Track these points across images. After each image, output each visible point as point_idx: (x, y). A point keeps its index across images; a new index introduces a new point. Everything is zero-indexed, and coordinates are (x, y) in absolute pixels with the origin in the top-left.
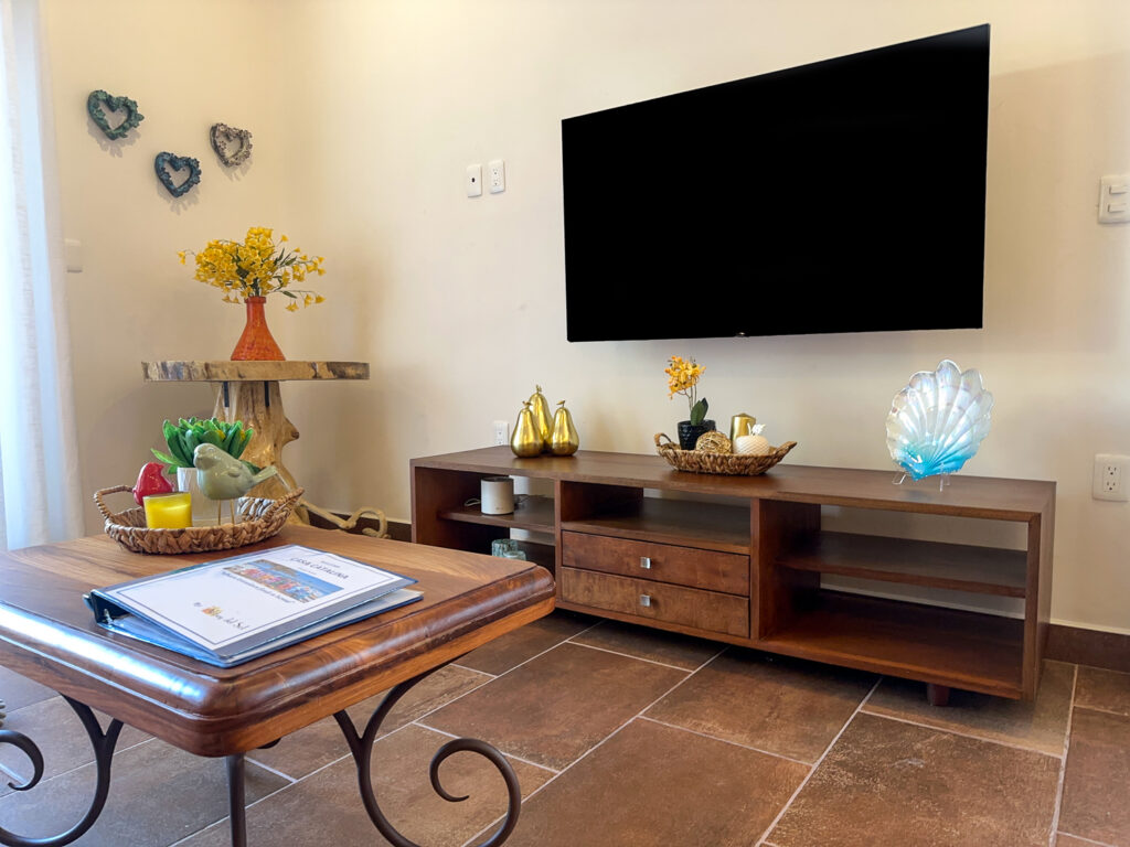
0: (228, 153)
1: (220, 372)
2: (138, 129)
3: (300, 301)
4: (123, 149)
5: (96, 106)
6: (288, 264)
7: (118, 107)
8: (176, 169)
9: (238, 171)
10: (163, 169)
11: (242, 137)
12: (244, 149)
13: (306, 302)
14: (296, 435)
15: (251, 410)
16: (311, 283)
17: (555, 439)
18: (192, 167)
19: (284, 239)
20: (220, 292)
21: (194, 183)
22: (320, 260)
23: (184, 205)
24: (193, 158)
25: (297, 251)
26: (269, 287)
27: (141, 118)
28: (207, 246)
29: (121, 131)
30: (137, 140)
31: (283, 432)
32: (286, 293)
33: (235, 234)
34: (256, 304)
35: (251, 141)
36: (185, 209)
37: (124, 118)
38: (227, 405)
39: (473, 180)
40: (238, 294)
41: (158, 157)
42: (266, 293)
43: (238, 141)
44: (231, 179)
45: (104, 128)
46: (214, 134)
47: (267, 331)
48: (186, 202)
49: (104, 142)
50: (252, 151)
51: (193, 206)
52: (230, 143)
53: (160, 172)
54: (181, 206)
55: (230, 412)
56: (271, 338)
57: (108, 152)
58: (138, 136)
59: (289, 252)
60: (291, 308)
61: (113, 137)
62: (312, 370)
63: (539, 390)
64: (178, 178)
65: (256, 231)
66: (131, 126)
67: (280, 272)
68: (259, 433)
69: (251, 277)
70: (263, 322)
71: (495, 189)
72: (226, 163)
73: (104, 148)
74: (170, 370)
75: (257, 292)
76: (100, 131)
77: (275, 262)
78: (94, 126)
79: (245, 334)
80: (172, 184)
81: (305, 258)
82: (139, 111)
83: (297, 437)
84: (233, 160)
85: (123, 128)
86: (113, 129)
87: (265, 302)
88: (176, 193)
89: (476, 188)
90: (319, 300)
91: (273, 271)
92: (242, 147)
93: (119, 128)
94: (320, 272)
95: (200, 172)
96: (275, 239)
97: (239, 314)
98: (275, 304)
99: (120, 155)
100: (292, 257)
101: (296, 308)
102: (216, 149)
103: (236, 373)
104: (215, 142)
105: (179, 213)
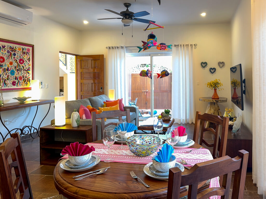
7: (204, 63)
12: (223, 65)
15: (212, 105)
21: (215, 71)
24: (215, 68)
30: (207, 67)
35: (225, 63)
38: (209, 104)
41: (210, 69)
44: (222, 69)
46: (219, 63)
51: (215, 74)
65: (216, 79)
73: (203, 69)
78: (202, 66)
80: (212, 72)
82: (207, 63)
87: (216, 90)
105: (213, 75)
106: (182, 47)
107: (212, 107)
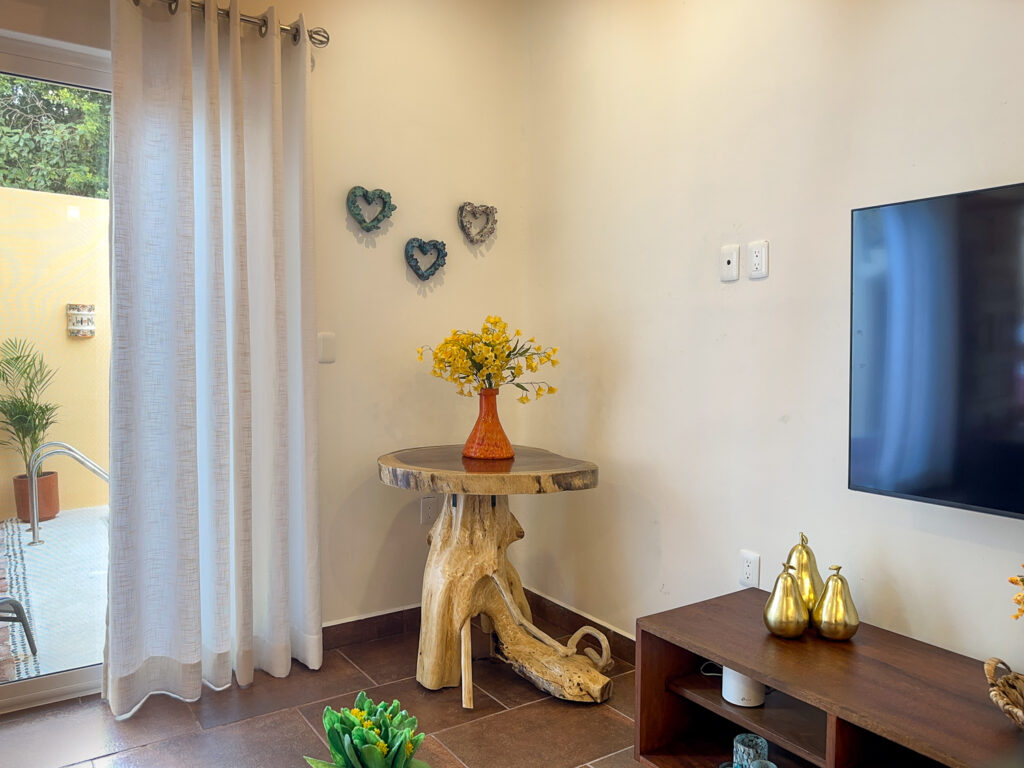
0: (474, 231)
1: (445, 485)
2: (391, 219)
3: (532, 394)
4: (376, 239)
5: (354, 203)
6: (521, 355)
7: (373, 200)
8: (424, 253)
9: (483, 248)
10: (412, 256)
11: (488, 213)
12: (489, 225)
13: (538, 394)
14: (521, 535)
15: (477, 511)
16: (544, 374)
17: (825, 616)
18: (438, 250)
19: (518, 333)
20: (454, 387)
21: (439, 265)
22: (554, 351)
23: (430, 288)
24: (440, 241)
25: (531, 341)
26: (503, 379)
27: (394, 208)
28: (443, 342)
29: (376, 222)
30: (390, 229)
31: (508, 533)
32: (518, 385)
33: (473, 325)
34: (489, 395)
35: (497, 216)
36: (432, 291)
37: (379, 209)
38: (455, 505)
39: (729, 262)
40: (473, 386)
41: (408, 243)
42: (499, 385)
43: (484, 218)
44: (476, 257)
45: (361, 222)
46: (462, 213)
47: (498, 424)
48: (432, 285)
49: (360, 235)
50: (497, 226)
51: (438, 286)
52: (476, 221)
53: (409, 258)
54: (427, 289)
55: (457, 511)
56: (501, 431)
57: (364, 244)
58: (391, 225)
59: (523, 341)
60: (522, 400)
61: (368, 230)
62: (537, 485)
63: (804, 541)
64: (425, 262)
65: (492, 320)
66: (384, 217)
67: (513, 363)
68: (484, 536)
69: (485, 371)
70: (495, 415)
71: (756, 274)
72: (472, 241)
73: (360, 241)
74: (400, 477)
75: (490, 384)
76: (357, 224)
77: (509, 355)
78: (353, 220)
79: (476, 429)
80: (419, 269)
81: (539, 348)
82: (393, 202)
83: (522, 537)
84: (478, 237)
85: (377, 220)
86: (368, 221)
87: (498, 393)
88: (423, 276)
89: (733, 270)
90: (551, 390)
91: (507, 362)
92: (487, 223)
93: (374, 220)
94: (553, 363)
95: (446, 255)
96: (510, 334)
97: (472, 408)
98: (507, 396)
99: (374, 246)
100: (526, 347)
101: (528, 400)
102: (463, 228)
103: (460, 487)
104: (462, 222)
105: (425, 296)
106: (212, 25)
107: (477, 526)
